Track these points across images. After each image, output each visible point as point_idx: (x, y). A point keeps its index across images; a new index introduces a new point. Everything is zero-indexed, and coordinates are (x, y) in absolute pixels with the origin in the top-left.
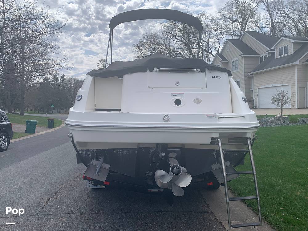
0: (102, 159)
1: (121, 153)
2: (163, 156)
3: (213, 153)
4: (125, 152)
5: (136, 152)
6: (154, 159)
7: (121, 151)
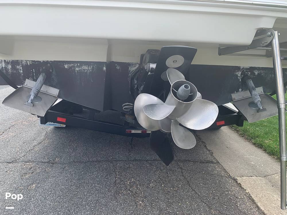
0: (41, 78)
1: (77, 69)
2: (152, 68)
3: (237, 73)
4: (85, 67)
5: (105, 68)
6: (136, 82)
7: (78, 66)
